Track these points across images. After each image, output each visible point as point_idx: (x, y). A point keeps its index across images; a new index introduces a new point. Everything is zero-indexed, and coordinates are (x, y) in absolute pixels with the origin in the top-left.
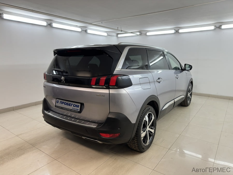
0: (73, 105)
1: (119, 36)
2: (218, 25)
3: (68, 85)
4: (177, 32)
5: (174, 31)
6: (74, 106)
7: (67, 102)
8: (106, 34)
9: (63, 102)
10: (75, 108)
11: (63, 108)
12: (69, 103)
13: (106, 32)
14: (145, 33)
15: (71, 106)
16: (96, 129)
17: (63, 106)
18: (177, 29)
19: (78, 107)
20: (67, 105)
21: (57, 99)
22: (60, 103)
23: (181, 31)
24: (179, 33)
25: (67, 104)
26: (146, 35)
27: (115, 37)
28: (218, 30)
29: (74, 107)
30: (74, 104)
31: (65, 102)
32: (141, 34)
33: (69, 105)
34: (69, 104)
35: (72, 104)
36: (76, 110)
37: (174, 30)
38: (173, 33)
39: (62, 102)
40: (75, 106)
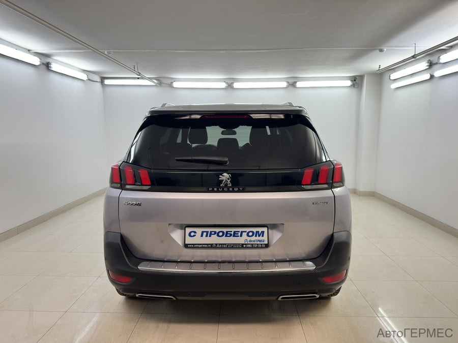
0: (245, 234)
1: (107, 82)
2: (291, 81)
3: (239, 190)
4: (230, 86)
5: (226, 85)
6: (248, 235)
7: (225, 230)
8: (84, 77)
9: (211, 232)
10: (253, 238)
11: (215, 245)
12: (233, 230)
13: (84, 71)
14: (169, 82)
15: (241, 236)
16: (317, 271)
17: (214, 240)
18: (230, 82)
19: (263, 236)
20: (226, 236)
21: (187, 229)
22: (202, 236)
23: (236, 85)
24: (233, 88)
25: (227, 234)
26: (172, 87)
27: (99, 85)
28: (291, 88)
29: (249, 239)
30: (248, 230)
31: (217, 230)
32: (160, 83)
33: (235, 234)
34: (232, 233)
35: (242, 232)
36: (258, 243)
37: (224, 83)
38: (224, 87)
39: (207, 232)
40: (251, 234)
